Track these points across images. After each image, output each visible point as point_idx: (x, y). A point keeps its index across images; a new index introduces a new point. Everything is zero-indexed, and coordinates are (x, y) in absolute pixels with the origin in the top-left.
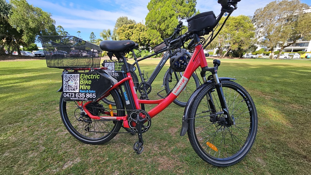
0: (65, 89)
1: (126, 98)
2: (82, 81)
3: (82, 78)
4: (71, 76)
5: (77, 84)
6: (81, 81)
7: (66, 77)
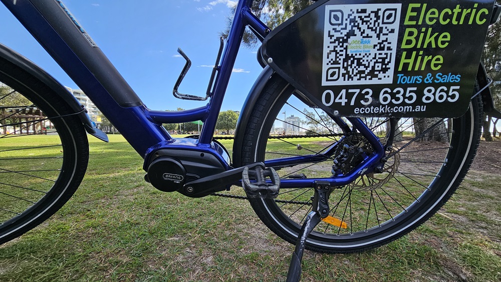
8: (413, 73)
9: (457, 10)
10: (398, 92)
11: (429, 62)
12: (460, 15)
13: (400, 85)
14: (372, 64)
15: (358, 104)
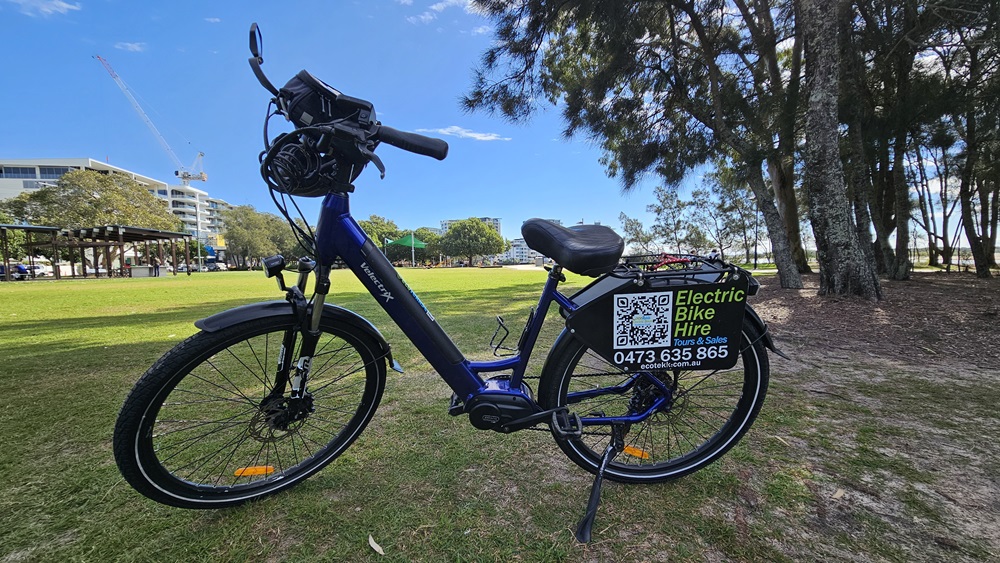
8: (687, 338)
9: (718, 292)
10: (676, 352)
11: (699, 330)
12: (720, 297)
13: (677, 347)
14: (653, 333)
15: (643, 362)
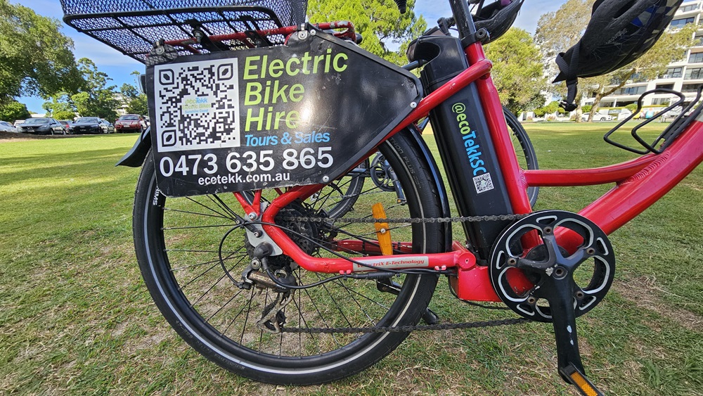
0: (166, 135)
1: (474, 162)
2: (254, 89)
3: (256, 77)
4: (196, 69)
5: (226, 109)
6: (249, 93)
7: (167, 77)
